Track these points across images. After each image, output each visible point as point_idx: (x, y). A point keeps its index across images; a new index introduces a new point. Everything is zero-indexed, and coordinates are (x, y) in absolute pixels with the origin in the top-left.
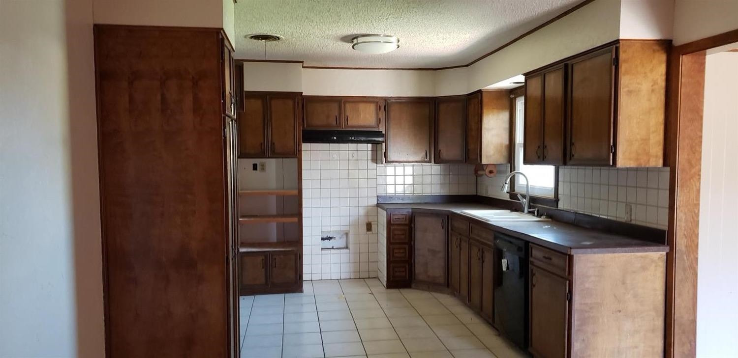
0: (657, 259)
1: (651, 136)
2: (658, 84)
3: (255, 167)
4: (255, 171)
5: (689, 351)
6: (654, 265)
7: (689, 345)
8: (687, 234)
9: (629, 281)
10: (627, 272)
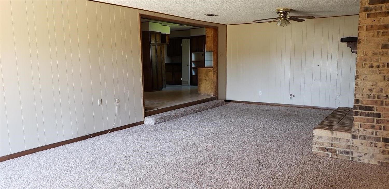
9: (207, 74)
10: (206, 72)
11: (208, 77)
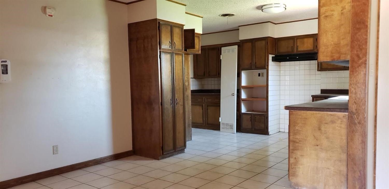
0: (342, 117)
1: (341, 41)
2: (345, 9)
3: (259, 75)
4: (259, 77)
5: (359, 176)
6: (340, 120)
7: (359, 173)
8: (357, 102)
9: (323, 129)
10: (321, 122)
11: (327, 138)
